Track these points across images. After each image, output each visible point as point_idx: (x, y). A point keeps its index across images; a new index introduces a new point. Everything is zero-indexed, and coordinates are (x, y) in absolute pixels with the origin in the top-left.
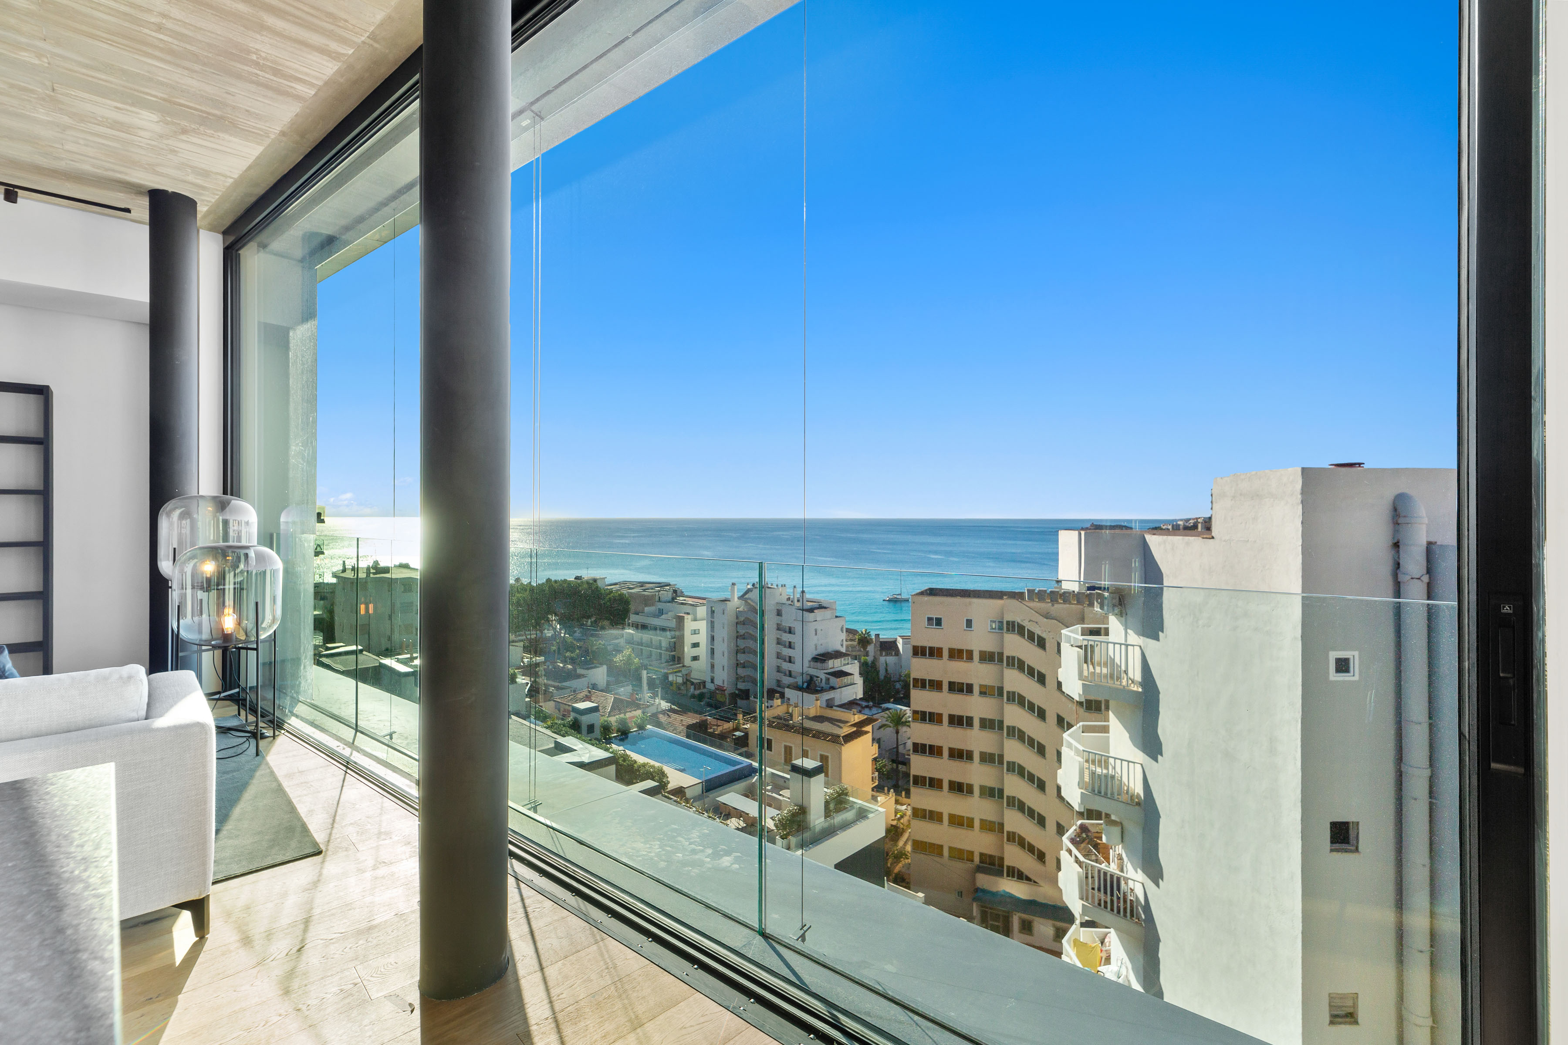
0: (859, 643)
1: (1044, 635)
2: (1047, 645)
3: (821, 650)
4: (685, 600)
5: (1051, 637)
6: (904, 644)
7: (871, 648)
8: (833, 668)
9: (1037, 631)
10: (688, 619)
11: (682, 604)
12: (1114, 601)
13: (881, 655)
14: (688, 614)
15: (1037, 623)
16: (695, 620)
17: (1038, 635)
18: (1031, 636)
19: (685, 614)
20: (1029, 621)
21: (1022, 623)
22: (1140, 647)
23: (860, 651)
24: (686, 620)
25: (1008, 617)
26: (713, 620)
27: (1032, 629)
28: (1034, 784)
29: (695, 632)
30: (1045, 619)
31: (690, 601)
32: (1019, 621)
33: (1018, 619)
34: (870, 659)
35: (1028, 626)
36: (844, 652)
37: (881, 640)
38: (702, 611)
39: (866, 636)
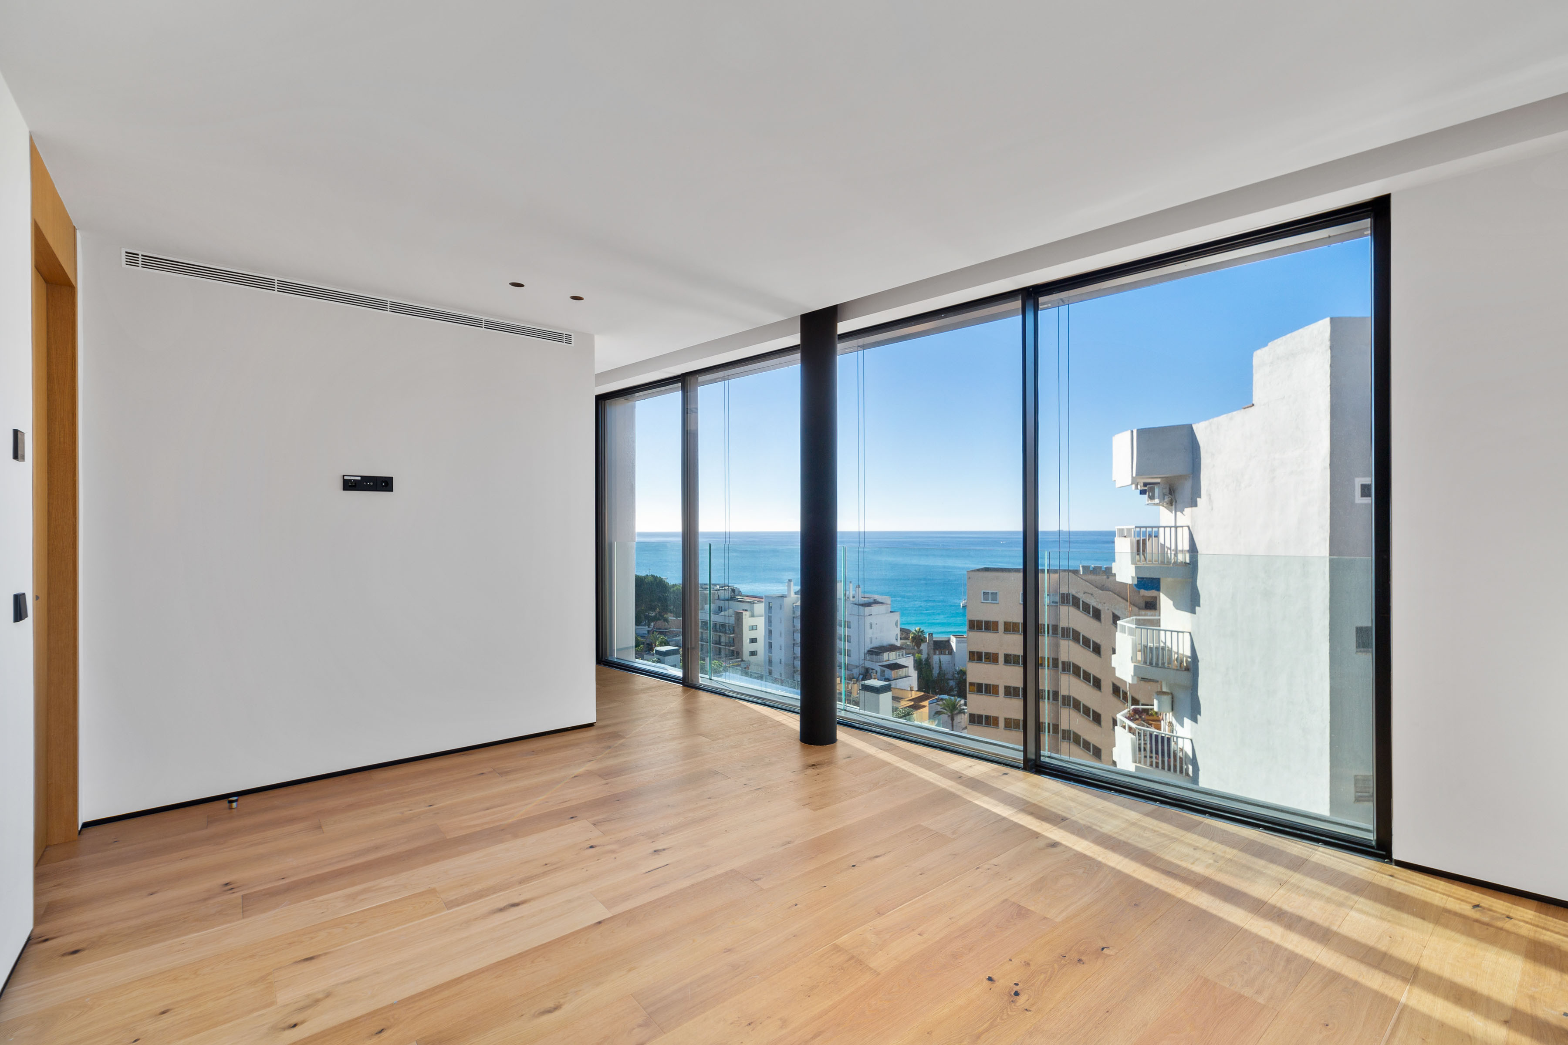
0: (913, 640)
1: (1099, 607)
2: (1102, 616)
3: (876, 644)
4: (743, 599)
5: (1106, 608)
6: (957, 642)
7: (924, 647)
8: (888, 660)
9: (1093, 603)
10: (746, 616)
11: (741, 601)
12: (1164, 491)
13: (935, 654)
14: (746, 610)
15: (1092, 594)
16: (753, 616)
17: (1093, 607)
18: (1086, 608)
19: (743, 610)
20: (1084, 593)
21: (1077, 595)
22: (1189, 527)
23: (914, 649)
24: (744, 617)
25: (1064, 590)
26: (770, 615)
27: (1087, 600)
28: (1090, 751)
29: (753, 628)
30: (1101, 591)
31: (748, 599)
32: (1074, 593)
33: (1073, 592)
34: (924, 656)
35: (1083, 597)
36: (899, 645)
37: (934, 639)
38: (760, 608)
39: (920, 634)
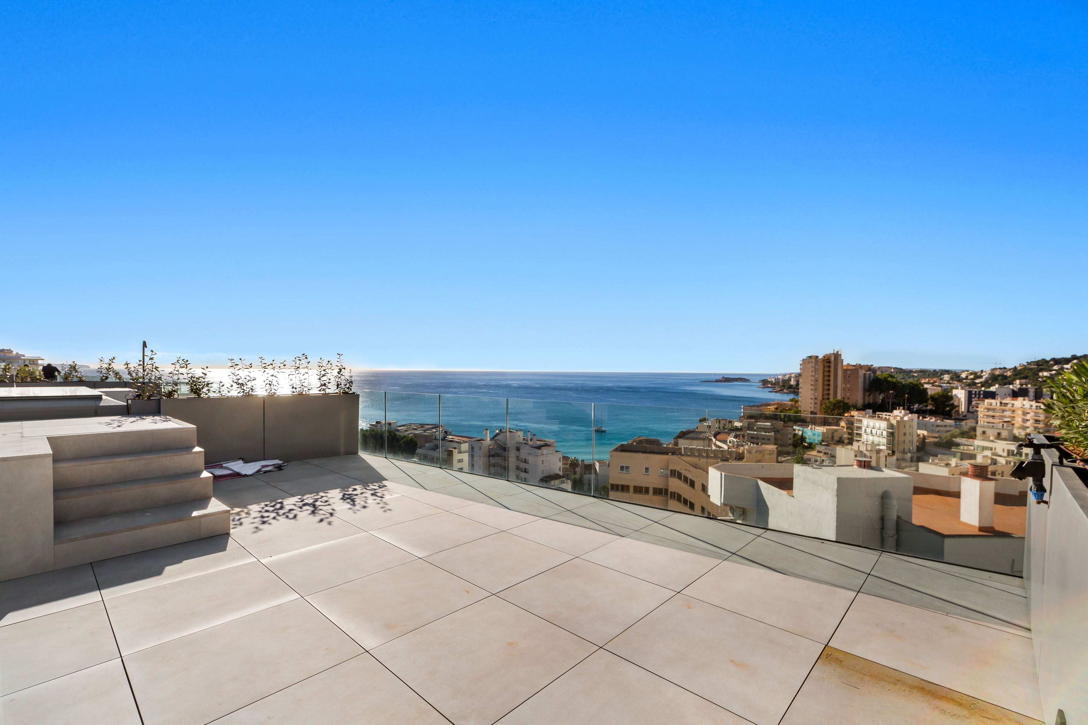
0: (570, 466)
1: (694, 479)
2: (696, 485)
3: (546, 474)
4: (452, 438)
5: (698, 480)
6: (600, 466)
7: (578, 469)
8: (554, 486)
9: (690, 476)
11: (451, 441)
13: (585, 474)
14: (455, 448)
15: (689, 471)
16: (460, 452)
17: (690, 479)
18: (686, 479)
19: (453, 448)
20: (685, 470)
21: (680, 471)
23: (571, 471)
24: (454, 453)
25: (672, 467)
26: (473, 453)
27: (687, 475)
29: (460, 461)
30: (695, 469)
31: (456, 439)
32: (678, 470)
33: (678, 469)
34: (577, 476)
35: (684, 473)
36: (561, 474)
37: (585, 464)
38: (465, 447)
39: (575, 461)
